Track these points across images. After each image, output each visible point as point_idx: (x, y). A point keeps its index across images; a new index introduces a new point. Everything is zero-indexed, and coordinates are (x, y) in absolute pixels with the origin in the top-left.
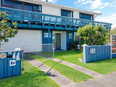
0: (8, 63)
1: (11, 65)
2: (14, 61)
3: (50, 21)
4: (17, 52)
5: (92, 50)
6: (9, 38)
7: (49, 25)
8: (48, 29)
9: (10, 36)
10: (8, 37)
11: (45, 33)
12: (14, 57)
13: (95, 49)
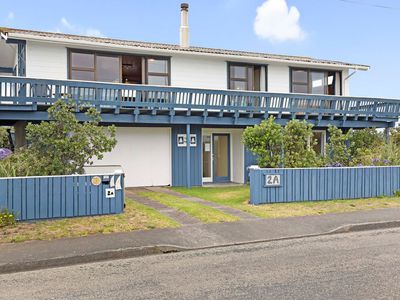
0: (103, 192)
1: (107, 196)
2: (112, 190)
3: (189, 106)
4: (116, 176)
5: (270, 177)
6: (104, 153)
7: (189, 114)
8: (186, 125)
9: (105, 150)
10: (102, 151)
11: (179, 135)
12: (112, 184)
13: (279, 177)
